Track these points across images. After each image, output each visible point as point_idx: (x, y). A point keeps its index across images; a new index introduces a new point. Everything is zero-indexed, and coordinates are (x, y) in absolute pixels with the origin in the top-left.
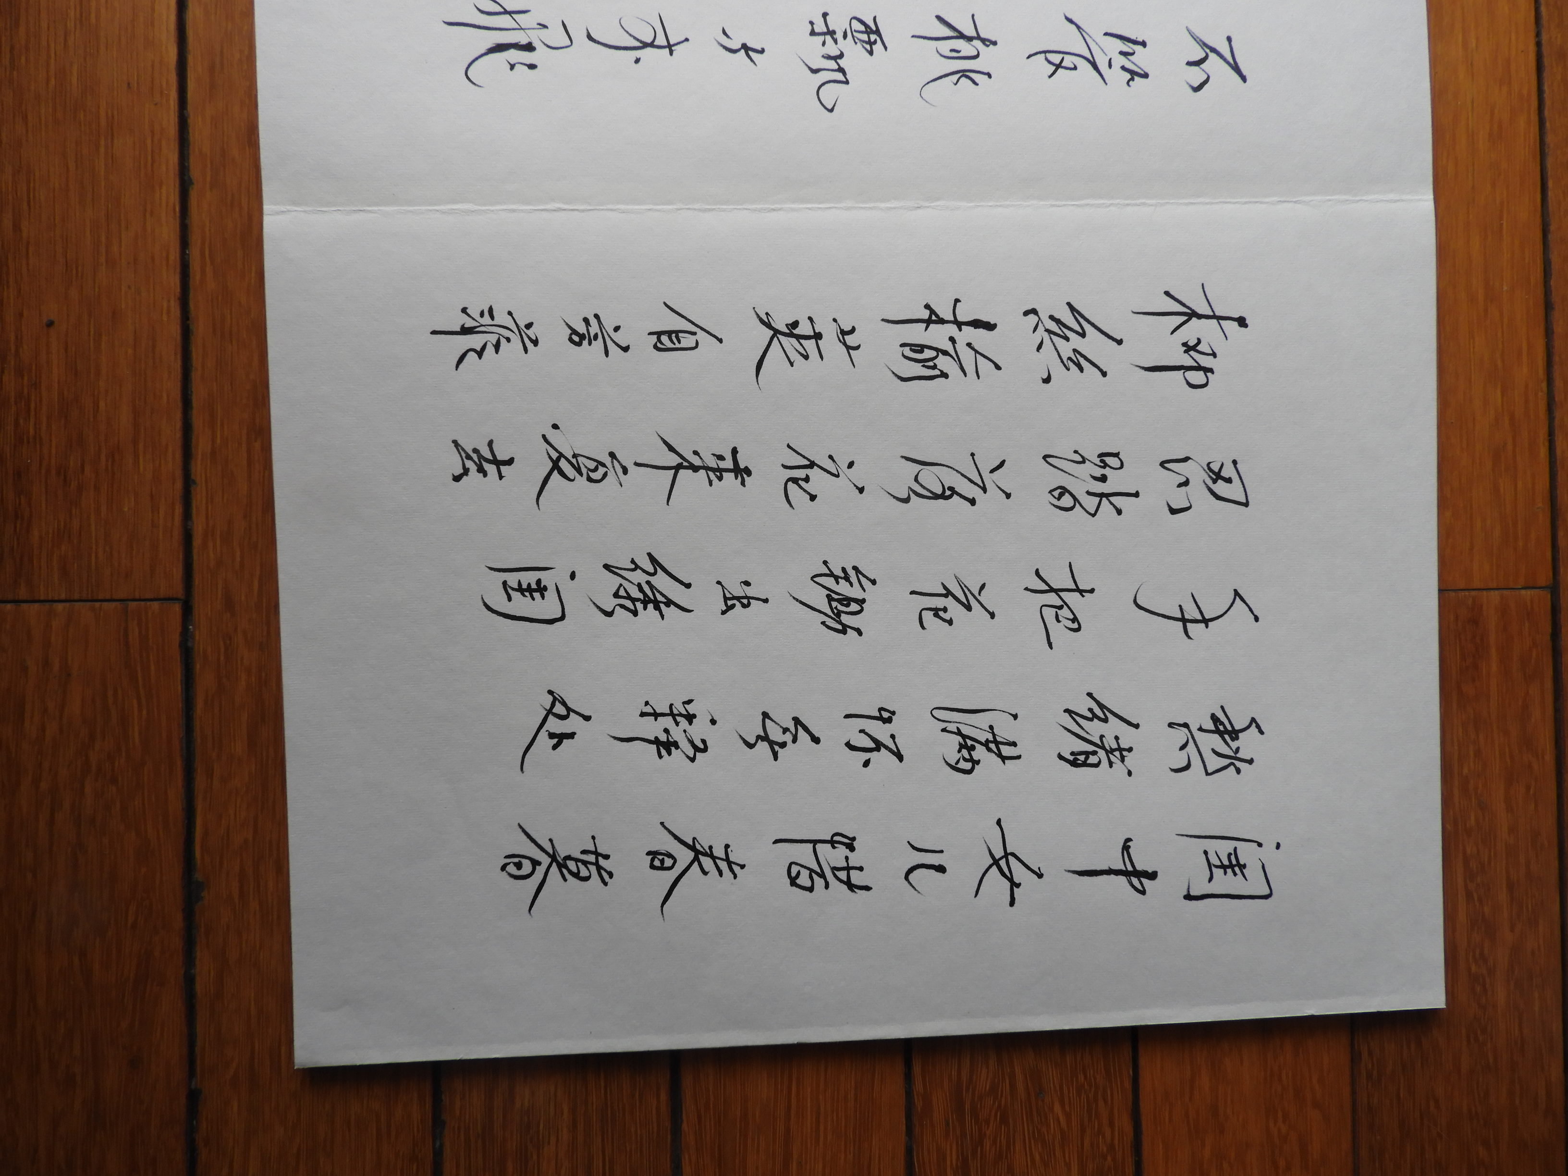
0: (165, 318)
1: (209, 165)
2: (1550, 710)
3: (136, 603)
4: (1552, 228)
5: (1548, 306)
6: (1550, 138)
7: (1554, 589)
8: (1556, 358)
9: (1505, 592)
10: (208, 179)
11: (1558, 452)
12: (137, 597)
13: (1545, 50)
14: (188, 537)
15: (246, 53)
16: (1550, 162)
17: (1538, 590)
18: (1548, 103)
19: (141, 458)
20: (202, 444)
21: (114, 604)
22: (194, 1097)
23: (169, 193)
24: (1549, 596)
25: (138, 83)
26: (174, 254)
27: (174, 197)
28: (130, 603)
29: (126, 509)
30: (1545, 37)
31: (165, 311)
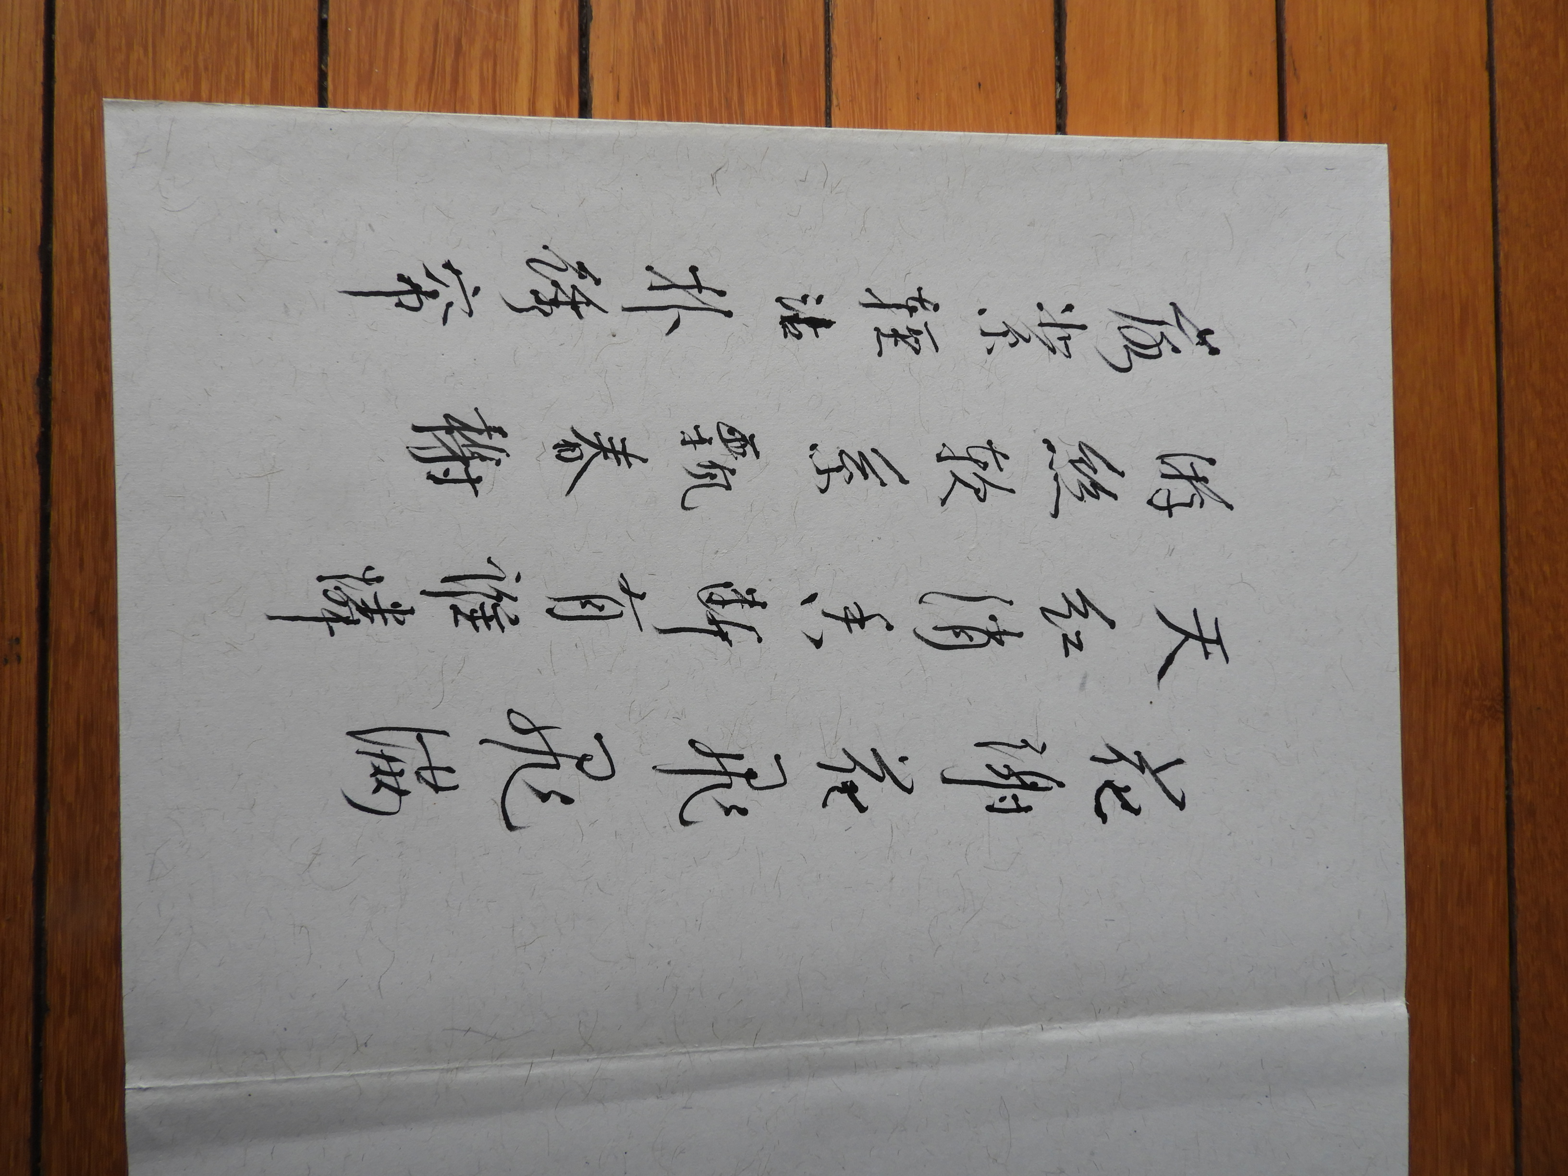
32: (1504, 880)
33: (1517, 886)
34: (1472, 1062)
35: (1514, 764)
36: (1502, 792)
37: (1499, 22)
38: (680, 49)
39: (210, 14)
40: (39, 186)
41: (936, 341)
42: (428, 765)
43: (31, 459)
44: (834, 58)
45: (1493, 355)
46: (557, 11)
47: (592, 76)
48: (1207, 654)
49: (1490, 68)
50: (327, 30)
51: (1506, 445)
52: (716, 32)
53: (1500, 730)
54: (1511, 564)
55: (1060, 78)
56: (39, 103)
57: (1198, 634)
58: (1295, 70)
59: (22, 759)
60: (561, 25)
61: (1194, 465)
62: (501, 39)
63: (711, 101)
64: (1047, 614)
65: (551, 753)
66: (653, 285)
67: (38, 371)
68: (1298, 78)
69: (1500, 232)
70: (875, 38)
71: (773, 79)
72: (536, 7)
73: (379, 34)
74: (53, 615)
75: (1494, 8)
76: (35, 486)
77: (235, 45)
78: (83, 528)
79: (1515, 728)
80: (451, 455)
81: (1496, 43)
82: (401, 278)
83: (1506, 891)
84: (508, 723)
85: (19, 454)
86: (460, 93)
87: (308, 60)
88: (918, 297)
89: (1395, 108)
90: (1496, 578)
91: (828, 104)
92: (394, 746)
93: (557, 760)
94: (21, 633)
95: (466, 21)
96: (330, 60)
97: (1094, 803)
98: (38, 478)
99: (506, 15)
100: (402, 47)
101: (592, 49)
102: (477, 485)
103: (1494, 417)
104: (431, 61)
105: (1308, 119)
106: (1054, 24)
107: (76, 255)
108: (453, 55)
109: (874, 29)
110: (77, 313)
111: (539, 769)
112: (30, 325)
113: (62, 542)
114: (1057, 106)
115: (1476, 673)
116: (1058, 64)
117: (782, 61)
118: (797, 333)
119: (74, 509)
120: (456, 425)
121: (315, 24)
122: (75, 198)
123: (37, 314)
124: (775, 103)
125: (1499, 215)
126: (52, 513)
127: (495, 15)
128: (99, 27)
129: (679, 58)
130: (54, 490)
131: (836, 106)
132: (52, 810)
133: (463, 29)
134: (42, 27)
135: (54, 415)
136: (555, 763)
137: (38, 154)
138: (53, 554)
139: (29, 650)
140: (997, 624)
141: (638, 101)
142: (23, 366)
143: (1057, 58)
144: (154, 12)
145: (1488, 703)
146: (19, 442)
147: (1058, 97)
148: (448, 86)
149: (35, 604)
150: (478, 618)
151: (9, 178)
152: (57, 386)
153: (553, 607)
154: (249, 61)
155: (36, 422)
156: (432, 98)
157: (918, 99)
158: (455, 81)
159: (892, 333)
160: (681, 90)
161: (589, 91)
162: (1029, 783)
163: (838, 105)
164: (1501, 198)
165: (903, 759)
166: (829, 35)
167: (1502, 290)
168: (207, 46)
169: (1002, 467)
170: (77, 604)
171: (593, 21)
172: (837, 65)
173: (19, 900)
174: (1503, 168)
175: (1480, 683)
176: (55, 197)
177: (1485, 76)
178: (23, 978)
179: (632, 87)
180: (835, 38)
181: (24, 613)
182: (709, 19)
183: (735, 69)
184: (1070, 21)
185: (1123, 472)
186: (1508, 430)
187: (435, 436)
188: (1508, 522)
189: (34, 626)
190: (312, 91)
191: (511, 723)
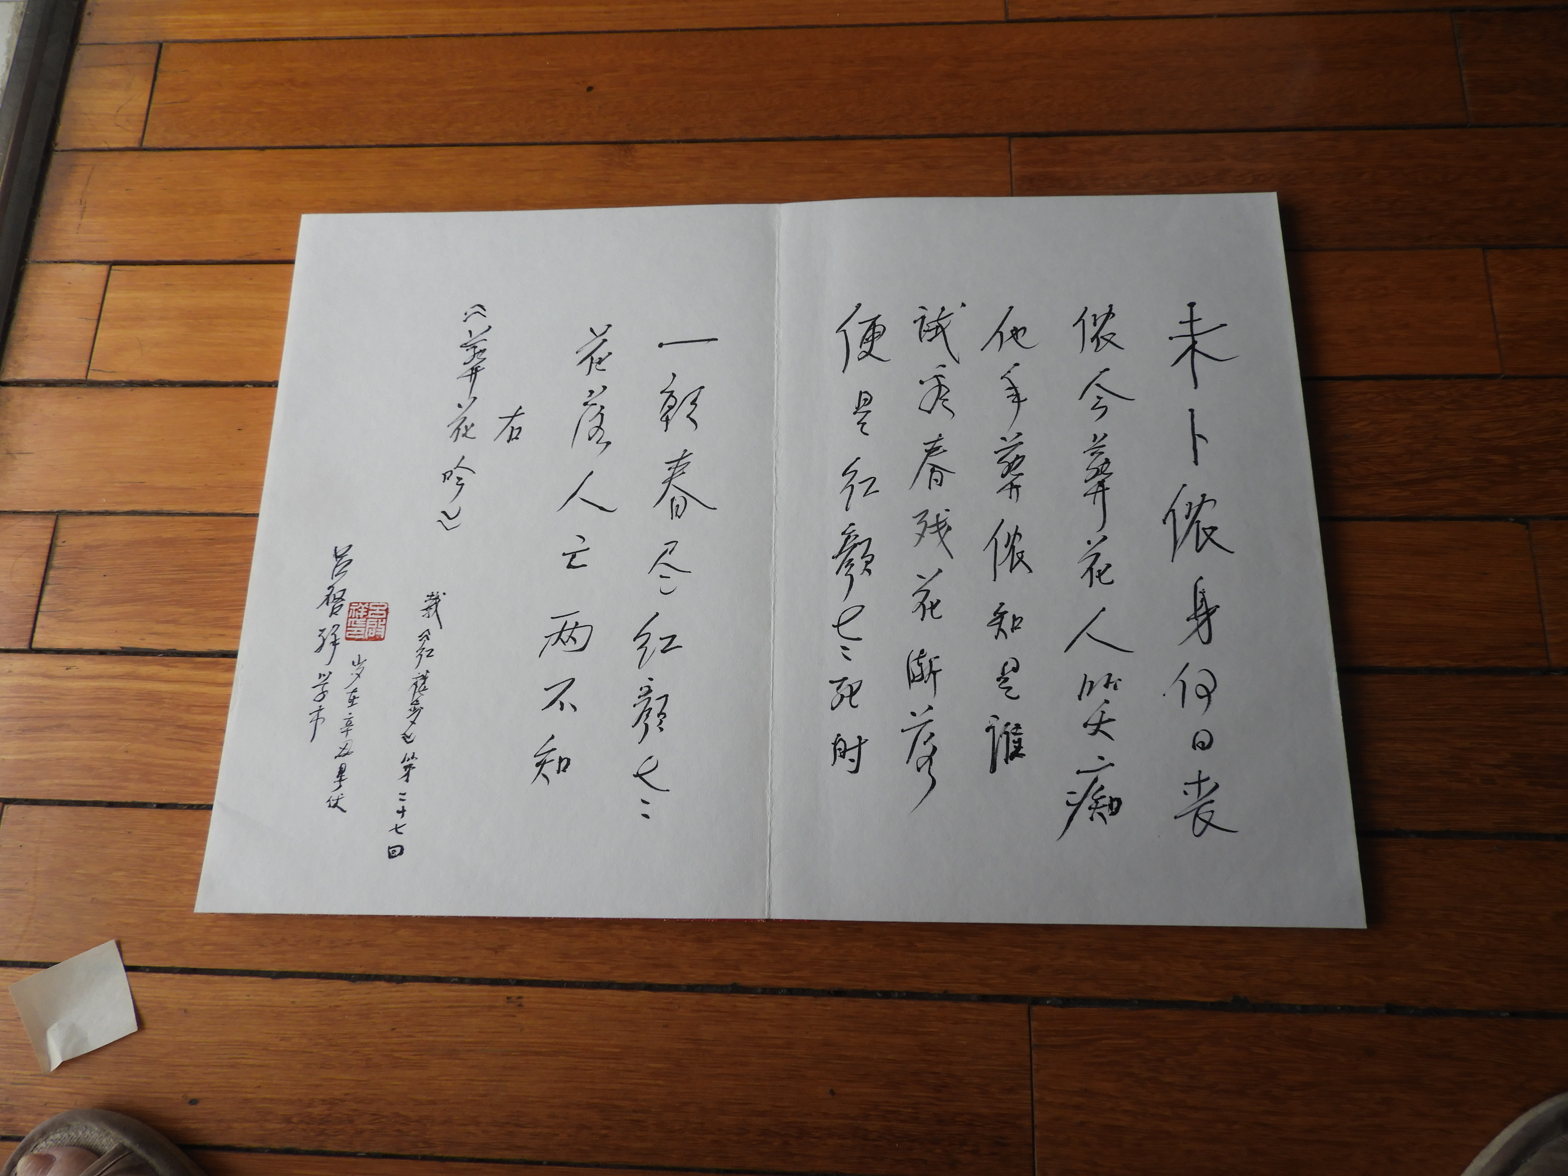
0: (829, 1008)
1: (723, 971)
2: (1085, 138)
3: (1032, 1039)
4: (790, 135)
5: (838, 138)
6: (737, 136)
7: (1010, 136)
8: (870, 134)
9: (1013, 162)
10: (732, 972)
11: (926, 133)
12: (1028, 1037)
13: (684, 138)
14: (984, 998)
15: (646, 941)
16: (750, 136)
17: (1011, 145)
18: (714, 137)
19: (930, 1030)
20: (919, 985)
21: (1034, 1055)
22: (1391, 1009)
23: (743, 1002)
24: (1015, 138)
25: (664, 1020)
26: (786, 999)
27: (746, 998)
28: (1032, 1043)
29: (965, 1043)
30: (675, 138)
31: (824, 1008)
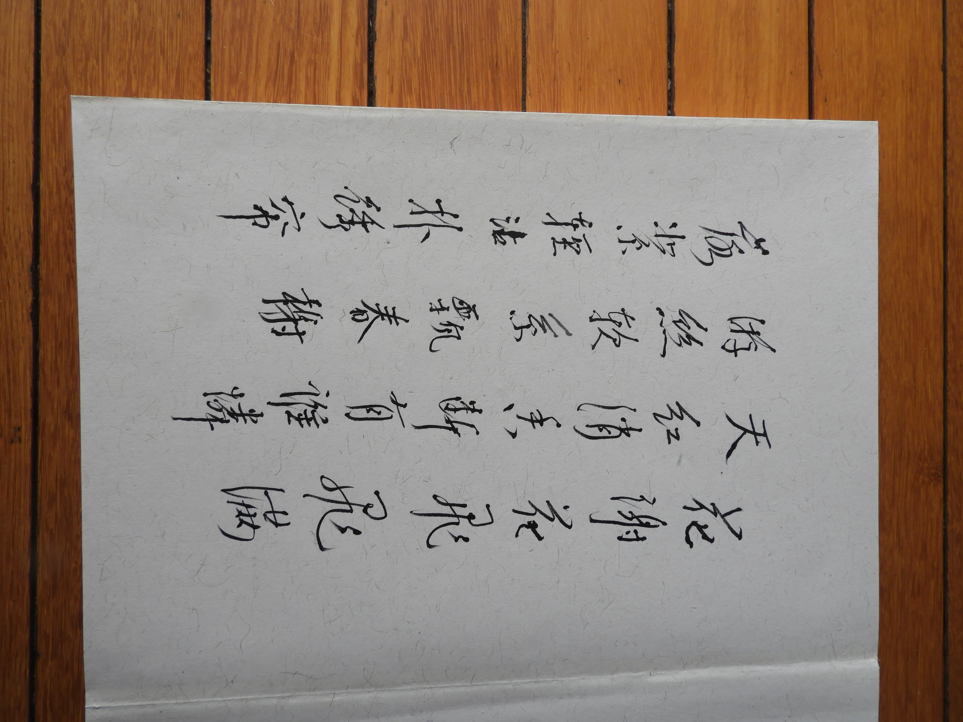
32: (941, 581)
33: (949, 585)
34: (918, 694)
35: (949, 509)
36: (941, 526)
37: (951, 40)
38: (431, 59)
39: (137, 37)
40: (31, 146)
41: (590, 246)
42: (271, 510)
43: (27, 317)
44: (528, 64)
45: (942, 252)
46: (354, 35)
47: (376, 77)
48: (757, 443)
49: (944, 70)
50: (210, 47)
51: (949, 309)
52: (454, 48)
53: (940, 488)
54: (950, 384)
55: (671, 76)
56: (31, 94)
57: (752, 430)
58: (820, 71)
59: (22, 503)
60: (357, 43)
61: (751, 324)
62: (319, 53)
63: (450, 92)
64: (657, 417)
65: (347, 503)
66: (413, 211)
67: (31, 262)
68: (821, 76)
69: (948, 174)
70: (554, 52)
71: (490, 78)
72: (341, 32)
73: (243, 50)
74: (41, 413)
75: (947, 30)
76: (29, 334)
77: (153, 57)
78: (59, 360)
79: (950, 487)
80: (287, 318)
81: (949, 53)
82: (256, 207)
83: (942, 589)
84: (321, 484)
85: (20, 313)
86: (293, 87)
87: (198, 67)
88: (579, 218)
89: (883, 95)
90: (940, 393)
91: (524, 93)
92: (250, 498)
93: (351, 507)
94: (21, 425)
95: (297, 42)
96: (212, 67)
97: (685, 535)
98: (31, 328)
99: (322, 38)
100: (257, 58)
101: (376, 59)
102: (302, 336)
103: (941, 292)
104: (275, 67)
105: (827, 102)
106: (667, 42)
107: (55, 190)
108: (289, 63)
109: (553, 46)
110: (55, 226)
111: (340, 513)
112: (26, 233)
113: (46, 368)
114: (668, 94)
115: (926, 452)
116: (669, 67)
117: (495, 67)
118: (503, 241)
119: (54, 348)
120: (290, 299)
121: (203, 43)
122: (54, 154)
123: (30, 228)
124: (490, 93)
125: (948, 163)
126: (40, 351)
127: (315, 38)
128: (68, 46)
129: (431, 66)
130: (41, 335)
131: (529, 95)
132: (40, 533)
133: (295, 47)
134: (33, 45)
135: (41, 290)
136: (350, 509)
137: (30, 126)
138: (41, 376)
139: (26, 435)
140: (626, 423)
141: (405, 92)
142: (22, 259)
143: (669, 63)
144: (103, 36)
145: (933, 471)
146: (19, 306)
147: (669, 88)
148: (286, 83)
149: (29, 406)
150: (303, 419)
151: (13, 141)
152: (43, 272)
153: (349, 412)
154: (161, 67)
155: (30, 293)
156: (276, 91)
157: (581, 90)
158: (290, 79)
159: (562, 241)
160: (431, 86)
161: (374, 85)
162: (644, 523)
163: (530, 94)
164: (949, 152)
165: (566, 507)
166: (525, 49)
167: (948, 210)
168: (135, 58)
169: (630, 325)
170: (55, 407)
171: (377, 41)
172: (530, 69)
173: (20, 588)
174: (951, 133)
175: (929, 459)
176: (41, 153)
177: (941, 74)
178: (24, 636)
179: (401, 83)
180: (529, 51)
181: (23, 412)
182: (450, 40)
183: (466, 72)
184: (678, 40)
185: (706, 328)
186: (950, 300)
187: (277, 306)
188: (949, 358)
189: (29, 420)
190: (201, 86)
191: (323, 484)
